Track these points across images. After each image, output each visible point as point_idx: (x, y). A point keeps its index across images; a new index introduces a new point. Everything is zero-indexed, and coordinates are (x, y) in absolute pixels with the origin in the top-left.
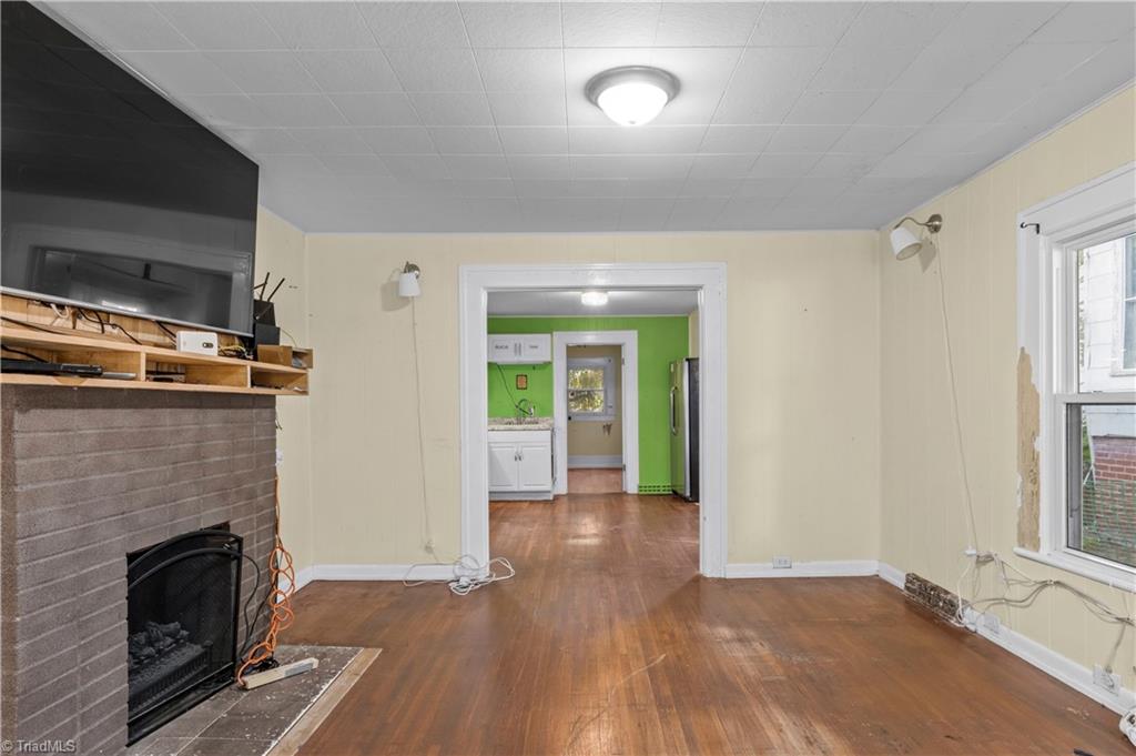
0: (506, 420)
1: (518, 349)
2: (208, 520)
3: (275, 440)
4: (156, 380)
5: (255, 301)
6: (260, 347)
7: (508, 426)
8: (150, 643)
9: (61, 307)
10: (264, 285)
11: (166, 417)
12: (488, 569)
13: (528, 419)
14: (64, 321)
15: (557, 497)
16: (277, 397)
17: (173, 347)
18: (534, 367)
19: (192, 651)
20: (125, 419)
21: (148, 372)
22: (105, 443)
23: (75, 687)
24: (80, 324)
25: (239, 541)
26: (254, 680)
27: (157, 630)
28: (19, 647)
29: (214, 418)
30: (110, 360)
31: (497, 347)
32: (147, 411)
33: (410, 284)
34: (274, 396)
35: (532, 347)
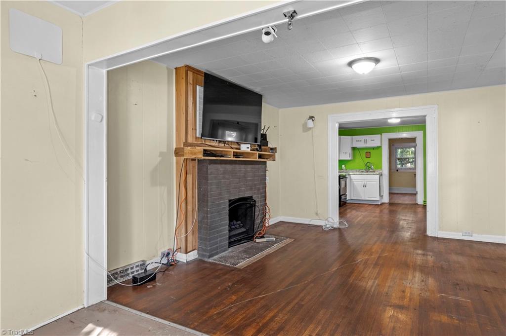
0: (361, 171)
1: (366, 141)
2: (247, 195)
3: (266, 174)
4: (236, 157)
5: (261, 134)
6: (262, 147)
7: (361, 173)
8: (234, 225)
9: (216, 141)
10: (264, 129)
11: (237, 167)
12: (338, 223)
13: (371, 170)
14: (217, 144)
15: (382, 204)
16: (267, 162)
17: (239, 149)
18: (373, 148)
19: (243, 230)
20: (229, 167)
21: (233, 155)
22: (224, 173)
23: (218, 228)
24: (220, 145)
25: (255, 201)
26: (258, 240)
27: (235, 222)
28: (209, 215)
29: (249, 167)
30: (225, 153)
31: (357, 141)
32: (234, 165)
33: (310, 124)
34: (266, 162)
35: (372, 140)
